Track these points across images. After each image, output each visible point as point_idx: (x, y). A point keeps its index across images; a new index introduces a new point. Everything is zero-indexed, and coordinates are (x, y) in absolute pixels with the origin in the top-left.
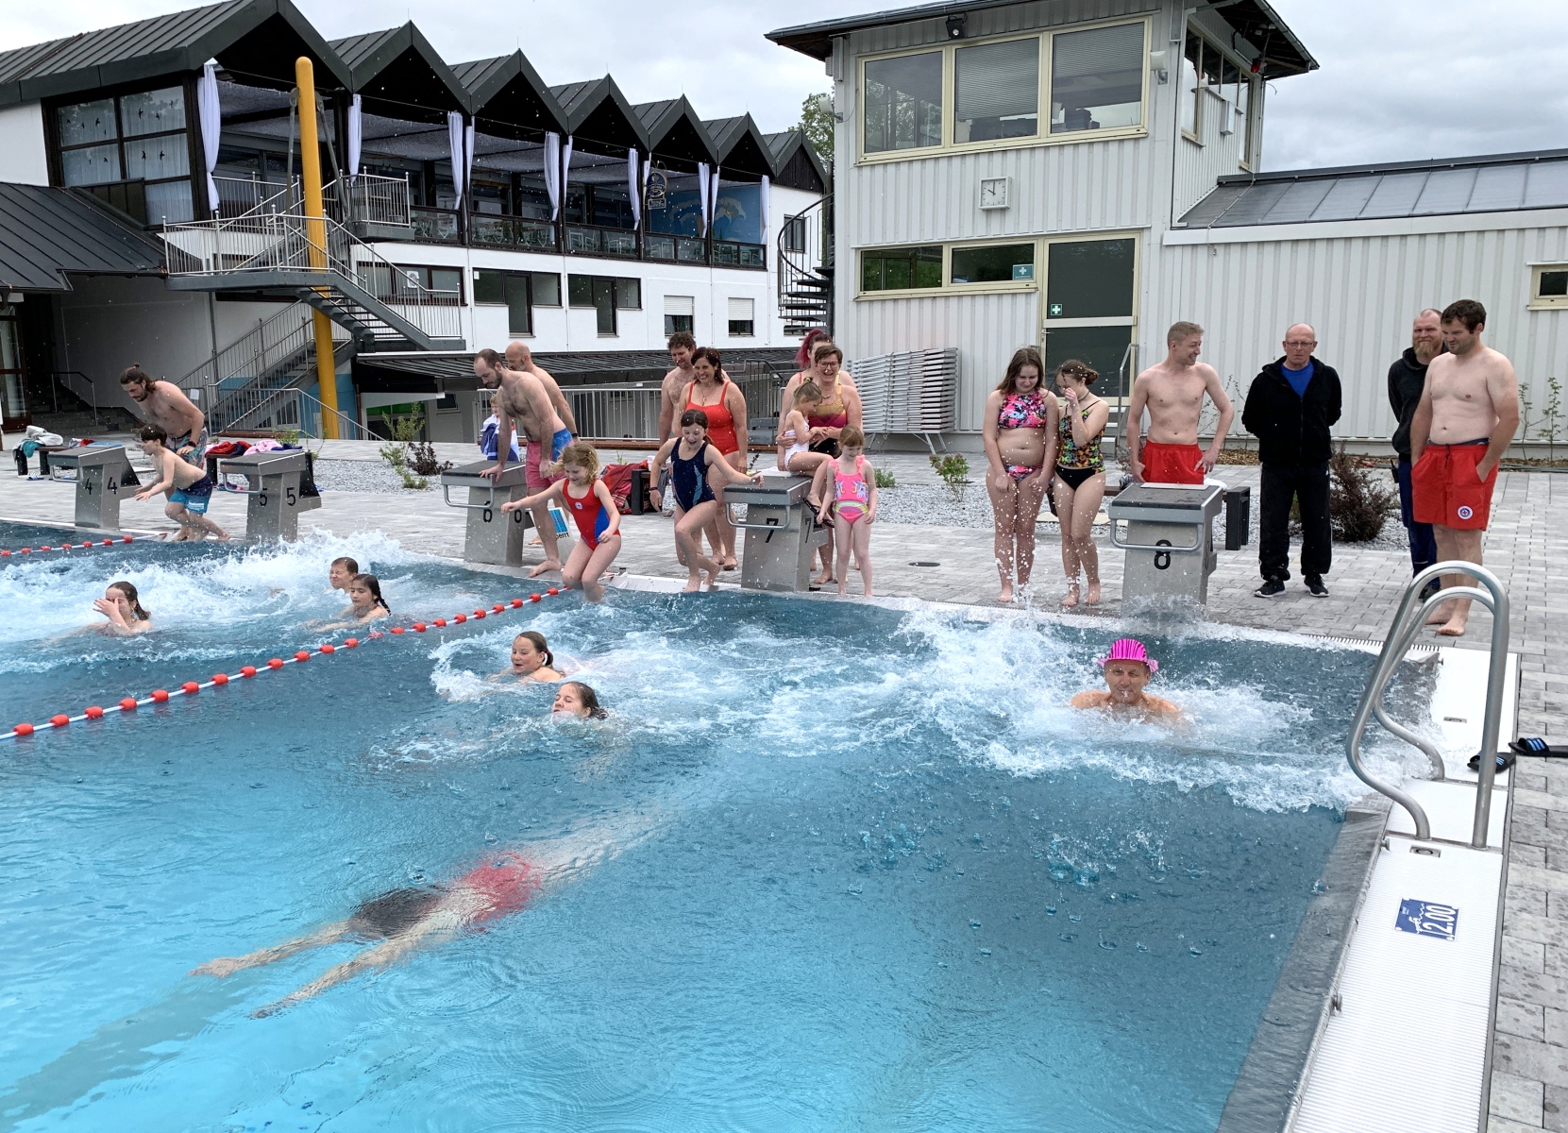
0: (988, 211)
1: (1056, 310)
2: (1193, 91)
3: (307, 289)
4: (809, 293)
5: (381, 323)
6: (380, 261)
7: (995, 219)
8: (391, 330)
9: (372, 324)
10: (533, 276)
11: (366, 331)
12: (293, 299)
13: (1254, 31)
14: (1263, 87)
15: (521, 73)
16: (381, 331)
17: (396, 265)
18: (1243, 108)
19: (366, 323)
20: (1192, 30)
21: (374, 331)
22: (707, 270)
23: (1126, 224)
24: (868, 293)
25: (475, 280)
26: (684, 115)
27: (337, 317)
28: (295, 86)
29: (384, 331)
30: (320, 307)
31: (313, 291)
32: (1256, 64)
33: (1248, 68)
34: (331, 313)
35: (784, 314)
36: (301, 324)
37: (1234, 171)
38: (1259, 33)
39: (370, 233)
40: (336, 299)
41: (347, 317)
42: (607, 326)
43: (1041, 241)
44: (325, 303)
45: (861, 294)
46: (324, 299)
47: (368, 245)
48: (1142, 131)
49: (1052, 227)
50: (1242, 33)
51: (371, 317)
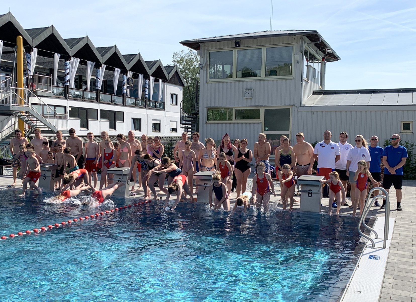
0: (247, 98)
1: (267, 129)
2: (306, 66)
3: (17, 112)
4: (189, 120)
5: (43, 124)
6: (43, 103)
7: (249, 101)
8: (45, 126)
9: (38, 124)
10: (89, 109)
11: (35, 127)
12: (10, 115)
13: (323, 49)
14: (325, 64)
15: (87, 43)
16: (41, 126)
17: (48, 105)
18: (320, 71)
19: (36, 124)
20: (306, 49)
21: (39, 126)
22: (145, 110)
23: (287, 104)
24: (210, 121)
25: (70, 111)
26: (139, 59)
27: (26, 122)
28: (16, 45)
29: (43, 126)
30: (21, 118)
31: (19, 113)
32: (323, 59)
33: (322, 59)
34: (24, 120)
35: (181, 126)
36: (14, 123)
37: (318, 89)
38: (324, 50)
39: (39, 94)
40: (26, 115)
41: (29, 122)
42: (113, 126)
43: (262, 108)
44: (23, 117)
45: (208, 121)
46: (22, 115)
47: (39, 98)
48: (292, 77)
49: (266, 104)
50: (319, 49)
51: (39, 122)
